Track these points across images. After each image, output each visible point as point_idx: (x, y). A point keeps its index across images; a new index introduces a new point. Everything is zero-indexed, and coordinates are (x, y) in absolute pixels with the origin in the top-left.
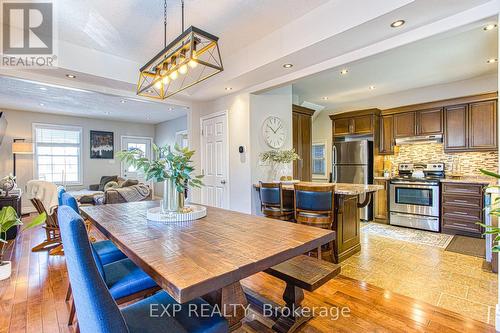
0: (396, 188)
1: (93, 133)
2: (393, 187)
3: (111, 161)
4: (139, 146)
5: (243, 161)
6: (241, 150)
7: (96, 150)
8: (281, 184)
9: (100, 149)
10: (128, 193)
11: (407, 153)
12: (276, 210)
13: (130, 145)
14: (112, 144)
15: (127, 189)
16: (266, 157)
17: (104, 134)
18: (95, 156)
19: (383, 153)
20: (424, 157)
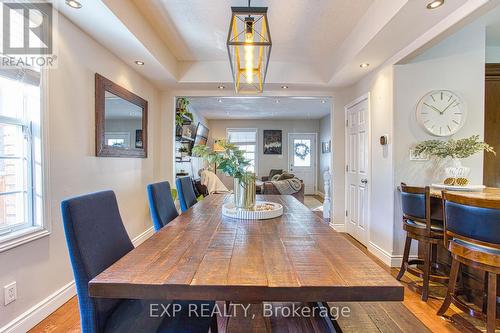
1: (265, 131)
3: (279, 156)
4: (304, 142)
5: (385, 155)
6: (383, 141)
7: (267, 146)
8: (428, 188)
9: (272, 145)
10: (282, 186)
12: (422, 226)
13: (296, 142)
14: (280, 141)
15: (281, 182)
16: (419, 149)
17: (274, 132)
18: (266, 152)
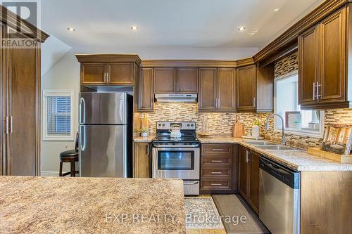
0: (159, 152)
2: (155, 151)
11: (163, 111)
19: (142, 110)
20: (179, 116)
